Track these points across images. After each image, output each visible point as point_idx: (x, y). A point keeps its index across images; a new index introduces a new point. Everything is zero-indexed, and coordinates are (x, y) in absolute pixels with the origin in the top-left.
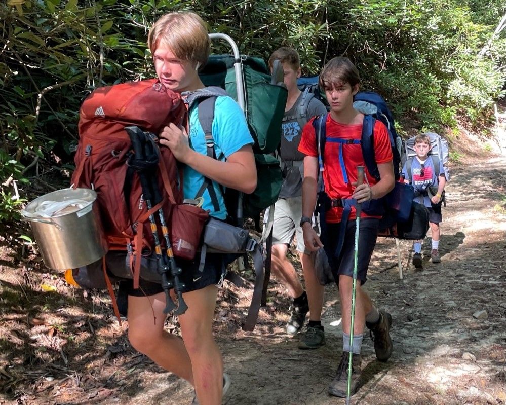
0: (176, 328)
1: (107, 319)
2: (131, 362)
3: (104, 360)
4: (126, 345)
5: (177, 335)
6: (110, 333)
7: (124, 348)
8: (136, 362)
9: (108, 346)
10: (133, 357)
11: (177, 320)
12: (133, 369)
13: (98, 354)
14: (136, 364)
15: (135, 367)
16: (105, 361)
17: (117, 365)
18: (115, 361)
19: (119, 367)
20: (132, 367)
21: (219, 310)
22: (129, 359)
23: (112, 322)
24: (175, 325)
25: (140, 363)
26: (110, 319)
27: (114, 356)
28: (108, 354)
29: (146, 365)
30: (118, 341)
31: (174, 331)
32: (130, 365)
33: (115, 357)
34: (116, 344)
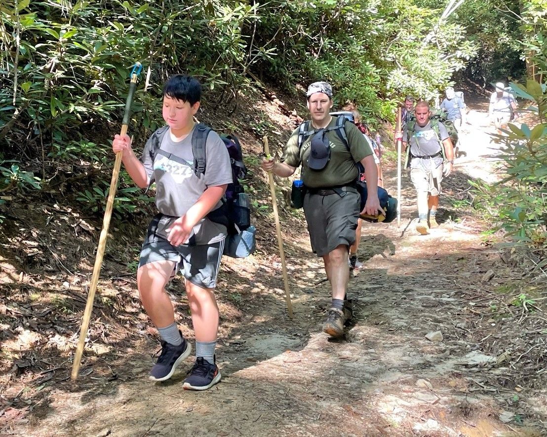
0: (89, 342)
1: (13, 329)
2: (40, 378)
3: (11, 375)
4: (34, 359)
5: (90, 349)
6: (16, 345)
7: (33, 362)
8: (46, 379)
9: (15, 359)
10: (42, 372)
11: (90, 332)
12: (42, 387)
13: (4, 369)
14: (46, 381)
15: (44, 384)
16: (12, 377)
17: (25, 381)
18: (22, 377)
19: (27, 384)
20: (41, 384)
21: (136, 322)
22: (38, 375)
23: (18, 333)
24: (88, 337)
25: (50, 380)
26: (17, 329)
27: (21, 371)
28: (15, 368)
29: (57, 383)
30: (26, 354)
31: (87, 344)
32: (39, 382)
33: (23, 373)
34: (24, 358)
